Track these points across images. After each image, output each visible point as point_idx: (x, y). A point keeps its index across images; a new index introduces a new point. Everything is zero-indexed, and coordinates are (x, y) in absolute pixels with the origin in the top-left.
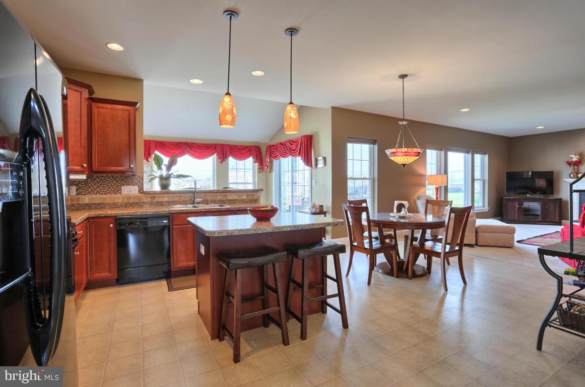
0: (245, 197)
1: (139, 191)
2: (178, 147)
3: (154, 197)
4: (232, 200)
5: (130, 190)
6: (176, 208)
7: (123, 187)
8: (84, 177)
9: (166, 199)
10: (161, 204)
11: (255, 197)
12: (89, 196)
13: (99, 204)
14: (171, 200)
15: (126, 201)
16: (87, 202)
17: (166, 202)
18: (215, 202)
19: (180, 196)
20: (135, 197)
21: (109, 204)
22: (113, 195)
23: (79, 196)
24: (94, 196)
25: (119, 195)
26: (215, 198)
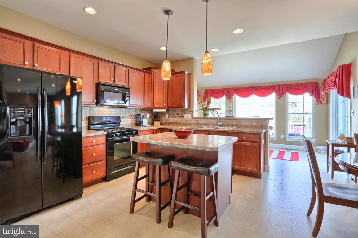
0: (255, 124)
1: (191, 117)
2: (248, 90)
3: (198, 121)
4: (244, 125)
5: (187, 117)
6: (209, 128)
7: (185, 115)
8: (165, 110)
9: (204, 122)
10: (201, 125)
11: (263, 124)
12: (172, 119)
13: (176, 123)
14: (206, 123)
15: (186, 122)
16: (171, 122)
17: (203, 124)
18: (232, 126)
19: (211, 121)
20: (190, 120)
21: (179, 123)
22: (181, 119)
23: (170, 119)
24: (174, 119)
25: (183, 119)
26: (232, 123)
